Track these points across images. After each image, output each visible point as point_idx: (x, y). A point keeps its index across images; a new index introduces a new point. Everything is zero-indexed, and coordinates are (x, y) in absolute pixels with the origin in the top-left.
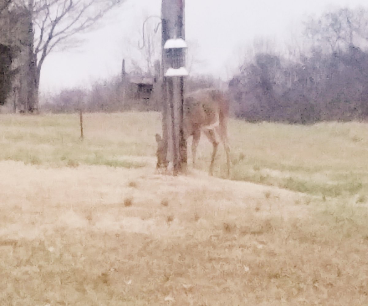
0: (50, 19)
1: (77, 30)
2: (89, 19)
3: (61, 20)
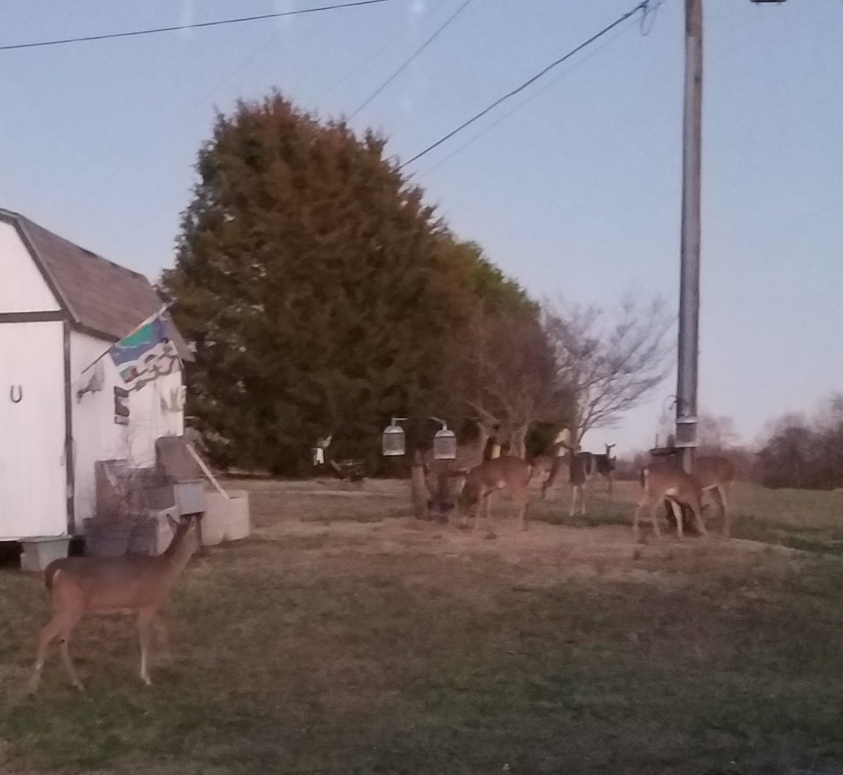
0: (590, 399)
1: (615, 409)
2: (626, 400)
3: (601, 400)
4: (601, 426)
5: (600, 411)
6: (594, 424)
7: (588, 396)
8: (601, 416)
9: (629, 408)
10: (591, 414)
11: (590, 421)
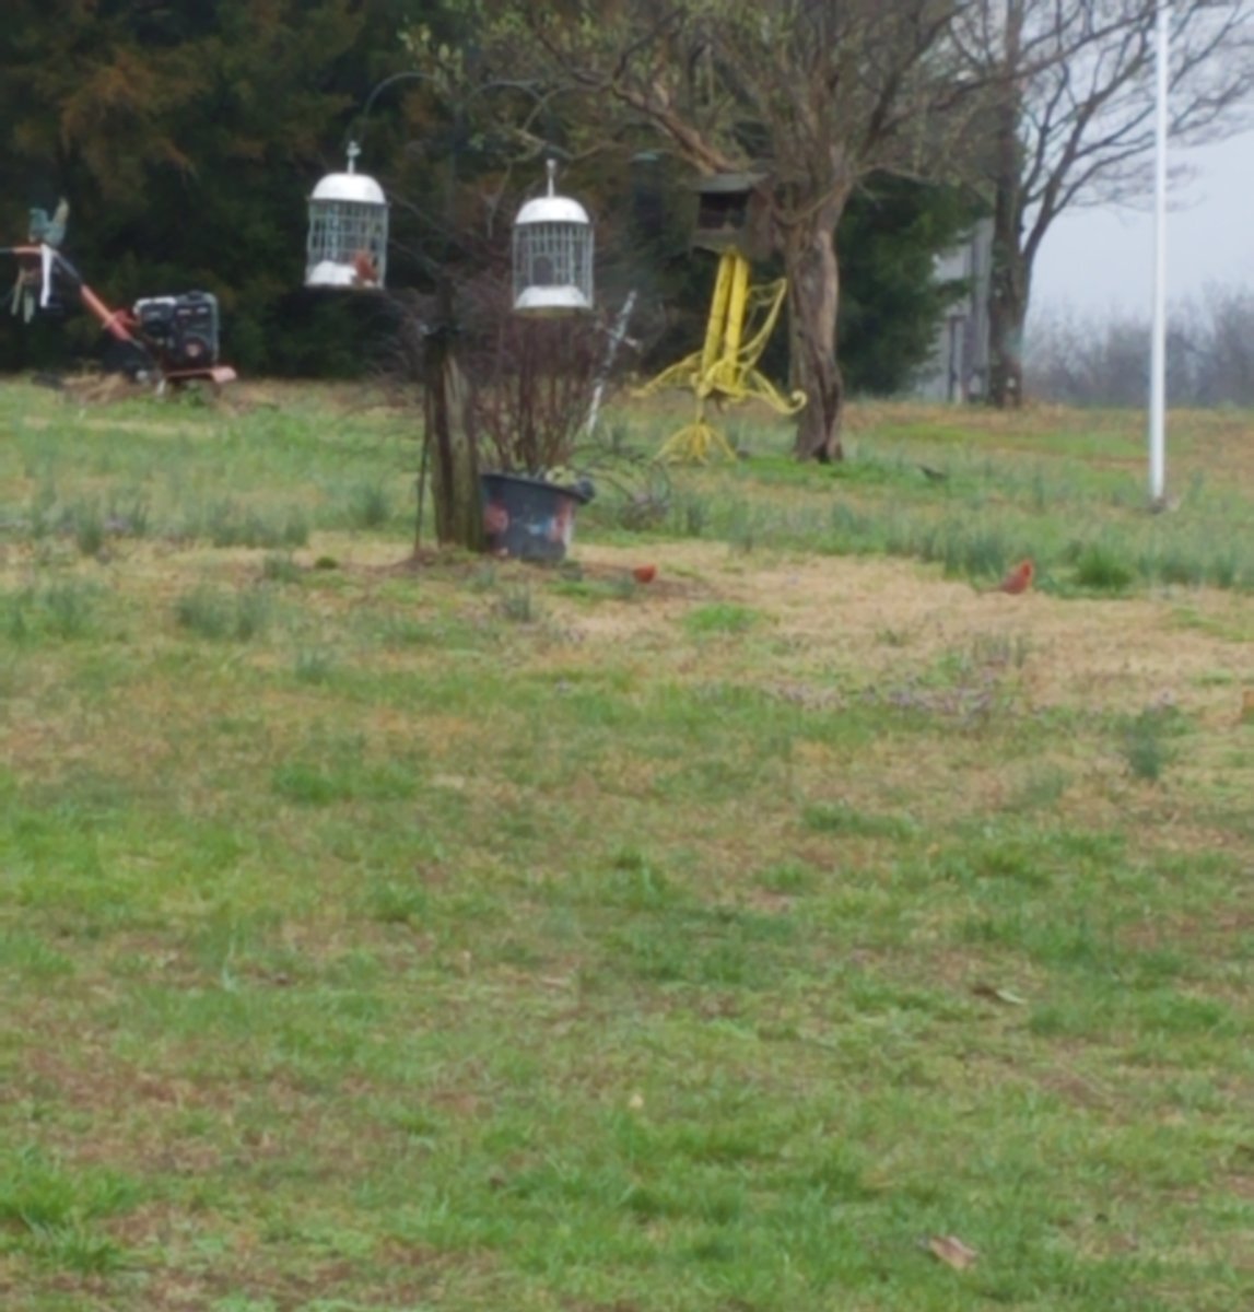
0: (1072, 98)
3: (1109, 101)
4: (1115, 196)
5: (1107, 142)
6: (1087, 192)
7: (1063, 83)
8: (1112, 160)
9: (1214, 133)
10: (1071, 154)
11: (1068, 180)
